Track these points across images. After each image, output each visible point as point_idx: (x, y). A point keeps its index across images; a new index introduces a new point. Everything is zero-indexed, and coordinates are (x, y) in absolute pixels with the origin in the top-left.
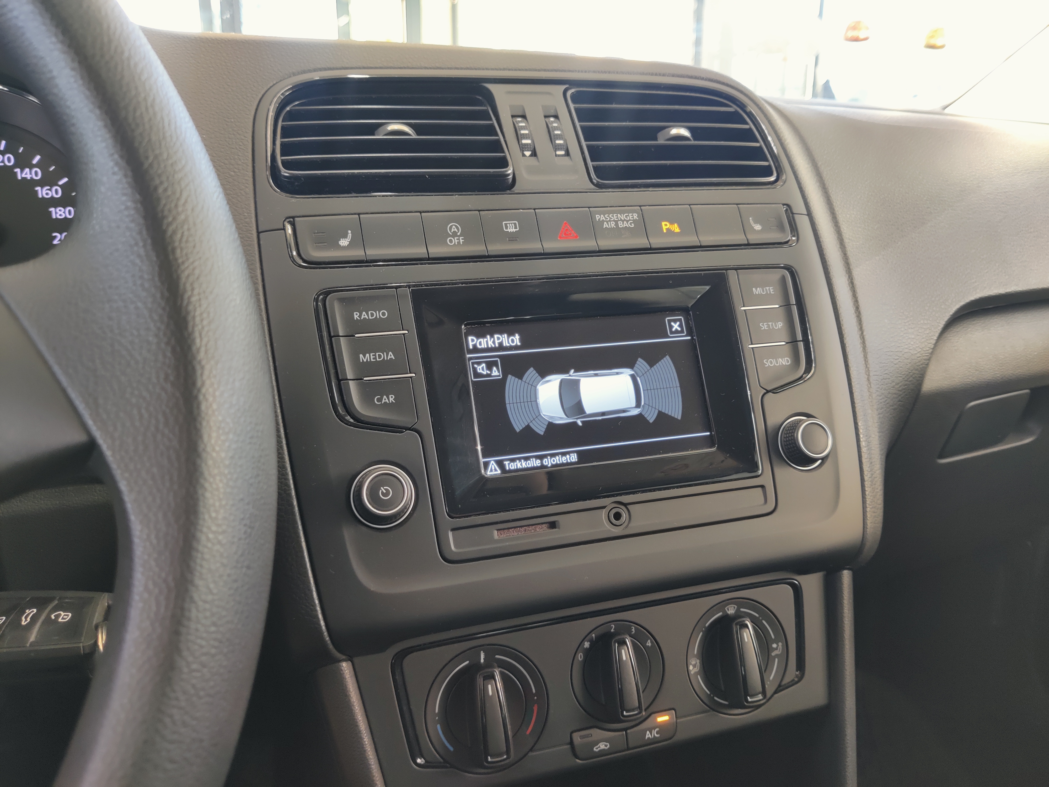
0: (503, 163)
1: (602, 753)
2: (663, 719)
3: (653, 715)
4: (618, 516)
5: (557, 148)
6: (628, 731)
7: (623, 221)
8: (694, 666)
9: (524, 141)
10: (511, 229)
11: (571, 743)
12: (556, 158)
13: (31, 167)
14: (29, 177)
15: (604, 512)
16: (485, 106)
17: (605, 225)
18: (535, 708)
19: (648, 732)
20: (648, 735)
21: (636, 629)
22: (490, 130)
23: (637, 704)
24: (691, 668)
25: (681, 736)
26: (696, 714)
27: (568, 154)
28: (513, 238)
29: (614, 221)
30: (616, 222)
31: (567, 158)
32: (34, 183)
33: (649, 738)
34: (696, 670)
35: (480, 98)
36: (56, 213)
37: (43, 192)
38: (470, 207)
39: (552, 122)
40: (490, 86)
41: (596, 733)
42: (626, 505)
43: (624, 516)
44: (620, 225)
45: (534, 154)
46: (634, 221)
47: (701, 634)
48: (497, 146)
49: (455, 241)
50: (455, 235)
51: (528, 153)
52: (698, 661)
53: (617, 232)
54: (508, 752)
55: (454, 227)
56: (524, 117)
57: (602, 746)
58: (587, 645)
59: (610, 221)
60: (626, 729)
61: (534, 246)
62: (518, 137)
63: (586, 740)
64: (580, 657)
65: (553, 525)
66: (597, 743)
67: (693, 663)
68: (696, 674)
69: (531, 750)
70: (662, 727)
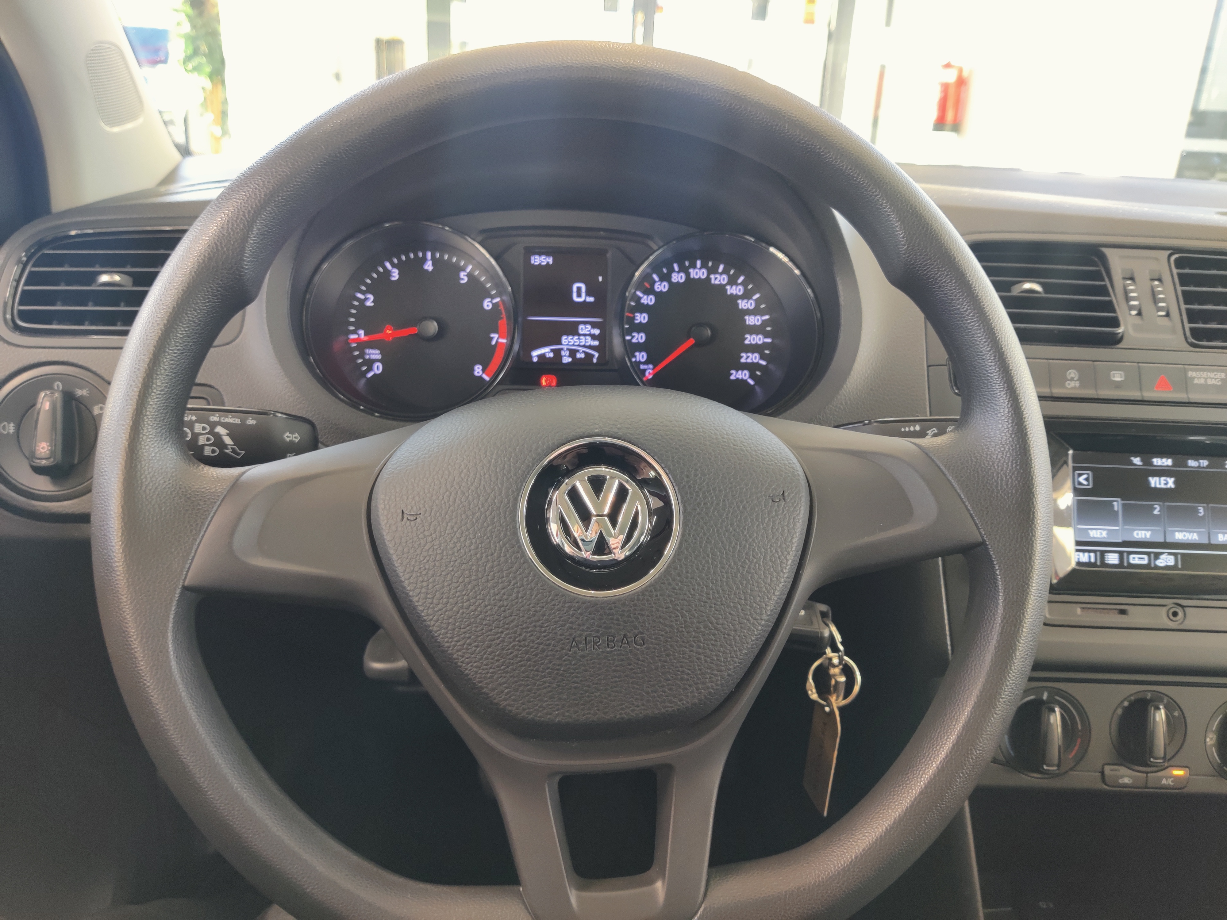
0: (1115, 322)
1: (1125, 786)
2: (1178, 772)
3: (1170, 768)
4: (1175, 614)
5: (1160, 309)
6: (1149, 775)
7: (1212, 379)
8: (1211, 739)
9: (1133, 303)
10: (1118, 379)
11: (1102, 773)
12: (1158, 318)
13: (737, 285)
14: (734, 293)
15: (1164, 610)
16: (1097, 266)
17: (1196, 381)
18: (1079, 740)
19: (1164, 779)
20: (1164, 782)
21: (1168, 700)
22: (1103, 291)
23: (1162, 755)
24: (1208, 740)
25: (1192, 789)
26: (1207, 776)
27: (1168, 315)
28: (1118, 385)
29: (1204, 378)
30: (1206, 379)
31: (1166, 318)
32: (737, 297)
33: (1164, 784)
34: (1212, 742)
35: (1096, 259)
36: (749, 320)
37: (743, 304)
38: (1086, 358)
39: (1158, 286)
40: (1106, 250)
41: (1123, 770)
42: (1183, 607)
43: (1181, 614)
44: (1210, 382)
45: (1139, 314)
46: (1222, 380)
47: (1221, 716)
48: (1109, 306)
49: (1072, 384)
50: (1072, 379)
51: (1134, 312)
52: (1215, 736)
53: (1205, 387)
54: (1059, 765)
55: (1072, 373)
56: (1132, 279)
57: (1126, 780)
58: (1126, 704)
59: (1200, 378)
60: (1147, 773)
61: (1135, 394)
62: (1128, 299)
63: (1115, 773)
64: (1120, 711)
65: (1123, 612)
66: (1122, 777)
67: (1211, 736)
68: (1211, 745)
69: (1072, 769)
70: (1177, 778)
